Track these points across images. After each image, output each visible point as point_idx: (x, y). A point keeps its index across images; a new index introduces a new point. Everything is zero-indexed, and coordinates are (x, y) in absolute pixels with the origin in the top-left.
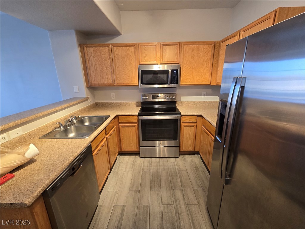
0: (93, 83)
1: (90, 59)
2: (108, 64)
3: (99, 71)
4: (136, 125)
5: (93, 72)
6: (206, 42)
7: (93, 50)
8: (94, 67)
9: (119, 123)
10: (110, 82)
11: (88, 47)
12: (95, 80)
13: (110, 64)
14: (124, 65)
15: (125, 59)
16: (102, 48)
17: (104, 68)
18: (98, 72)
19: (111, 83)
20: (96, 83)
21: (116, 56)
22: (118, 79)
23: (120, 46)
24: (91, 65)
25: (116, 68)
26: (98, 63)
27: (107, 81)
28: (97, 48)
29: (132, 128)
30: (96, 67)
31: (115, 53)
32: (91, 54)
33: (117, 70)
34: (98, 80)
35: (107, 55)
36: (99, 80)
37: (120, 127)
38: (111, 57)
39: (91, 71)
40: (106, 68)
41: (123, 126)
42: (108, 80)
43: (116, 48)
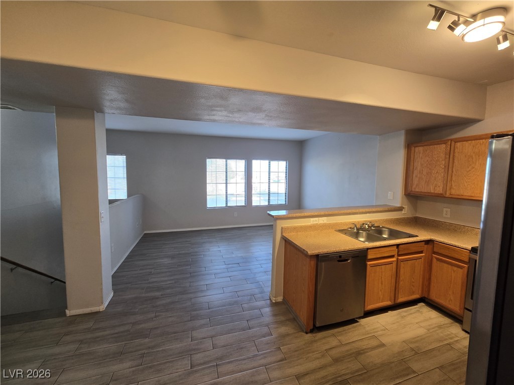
0: (413, 190)
1: (417, 161)
2: (441, 166)
3: (425, 175)
4: (464, 267)
5: (416, 176)
7: (423, 150)
8: (419, 169)
9: (434, 253)
10: (439, 190)
11: (417, 146)
12: (417, 187)
13: (443, 167)
14: (468, 167)
15: (473, 159)
16: (435, 146)
17: (433, 171)
18: (423, 177)
19: (441, 192)
20: (418, 190)
21: (456, 154)
22: (454, 188)
23: (467, 141)
24: (416, 168)
25: (452, 172)
26: (426, 165)
28: (428, 147)
29: (455, 269)
30: (422, 170)
31: (456, 150)
32: (418, 155)
33: (453, 175)
35: (442, 155)
36: (422, 187)
37: (434, 260)
38: (447, 156)
39: (414, 176)
40: (436, 172)
41: (438, 259)
42: (436, 188)
43: (458, 144)
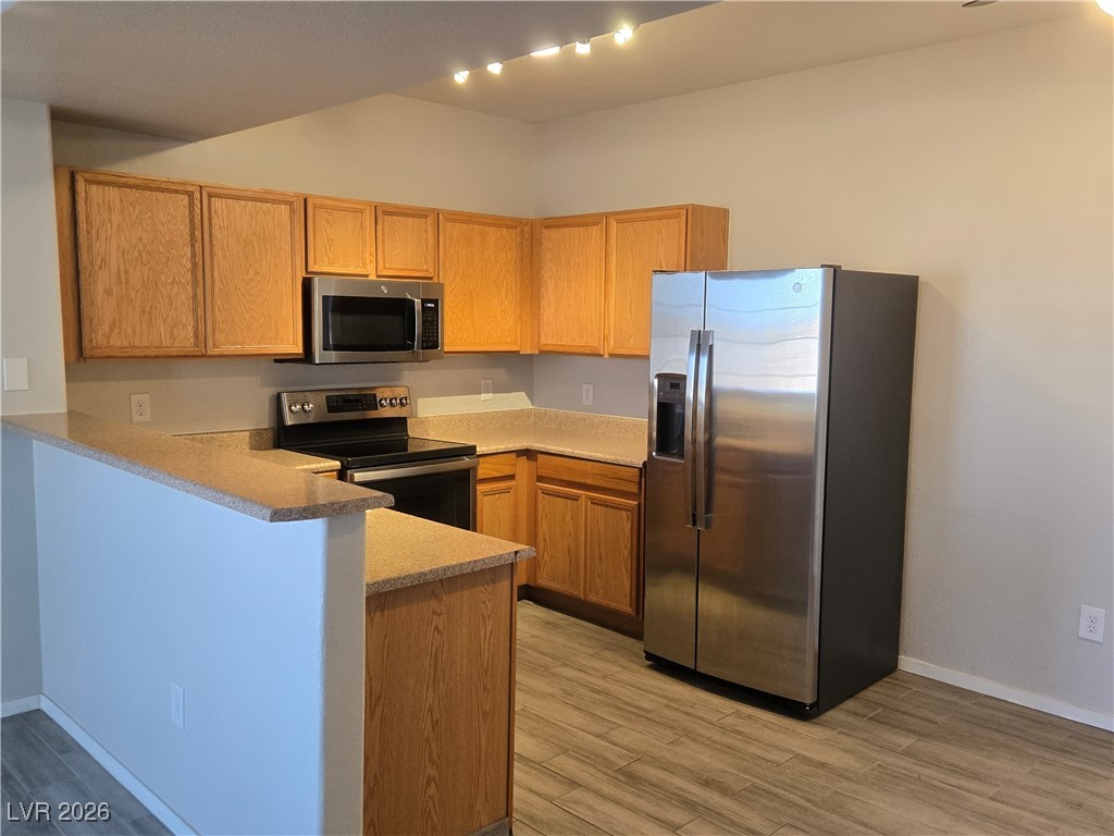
1: (103, 236)
2: (184, 261)
3: (137, 291)
5: (108, 292)
6: (503, 218)
7: (121, 201)
8: (114, 269)
10: (185, 339)
11: (98, 183)
12: (116, 331)
13: (189, 265)
14: (248, 271)
15: (253, 248)
17: (163, 278)
18: (133, 295)
20: (118, 344)
21: (216, 232)
22: (222, 326)
23: (238, 199)
24: (103, 260)
25: (213, 281)
26: (136, 254)
27: (172, 333)
30: (126, 272)
31: (215, 220)
32: (106, 215)
33: (217, 290)
34: (130, 331)
35: (183, 228)
36: (134, 332)
38: (198, 233)
39: (100, 289)
40: (169, 281)
42: (175, 332)
43: (217, 203)
